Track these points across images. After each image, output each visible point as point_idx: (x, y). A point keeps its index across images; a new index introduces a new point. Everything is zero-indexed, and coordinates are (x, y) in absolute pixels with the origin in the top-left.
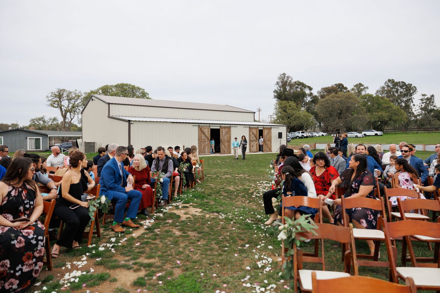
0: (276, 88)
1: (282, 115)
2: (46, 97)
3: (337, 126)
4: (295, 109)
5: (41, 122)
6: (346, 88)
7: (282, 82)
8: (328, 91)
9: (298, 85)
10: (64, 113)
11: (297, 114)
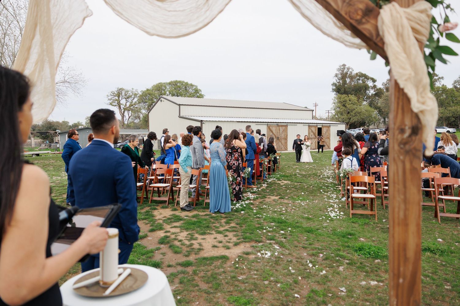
0: (335, 80)
1: (341, 110)
2: (106, 97)
4: (356, 103)
7: (341, 74)
9: (360, 76)
10: (123, 111)
11: (358, 109)
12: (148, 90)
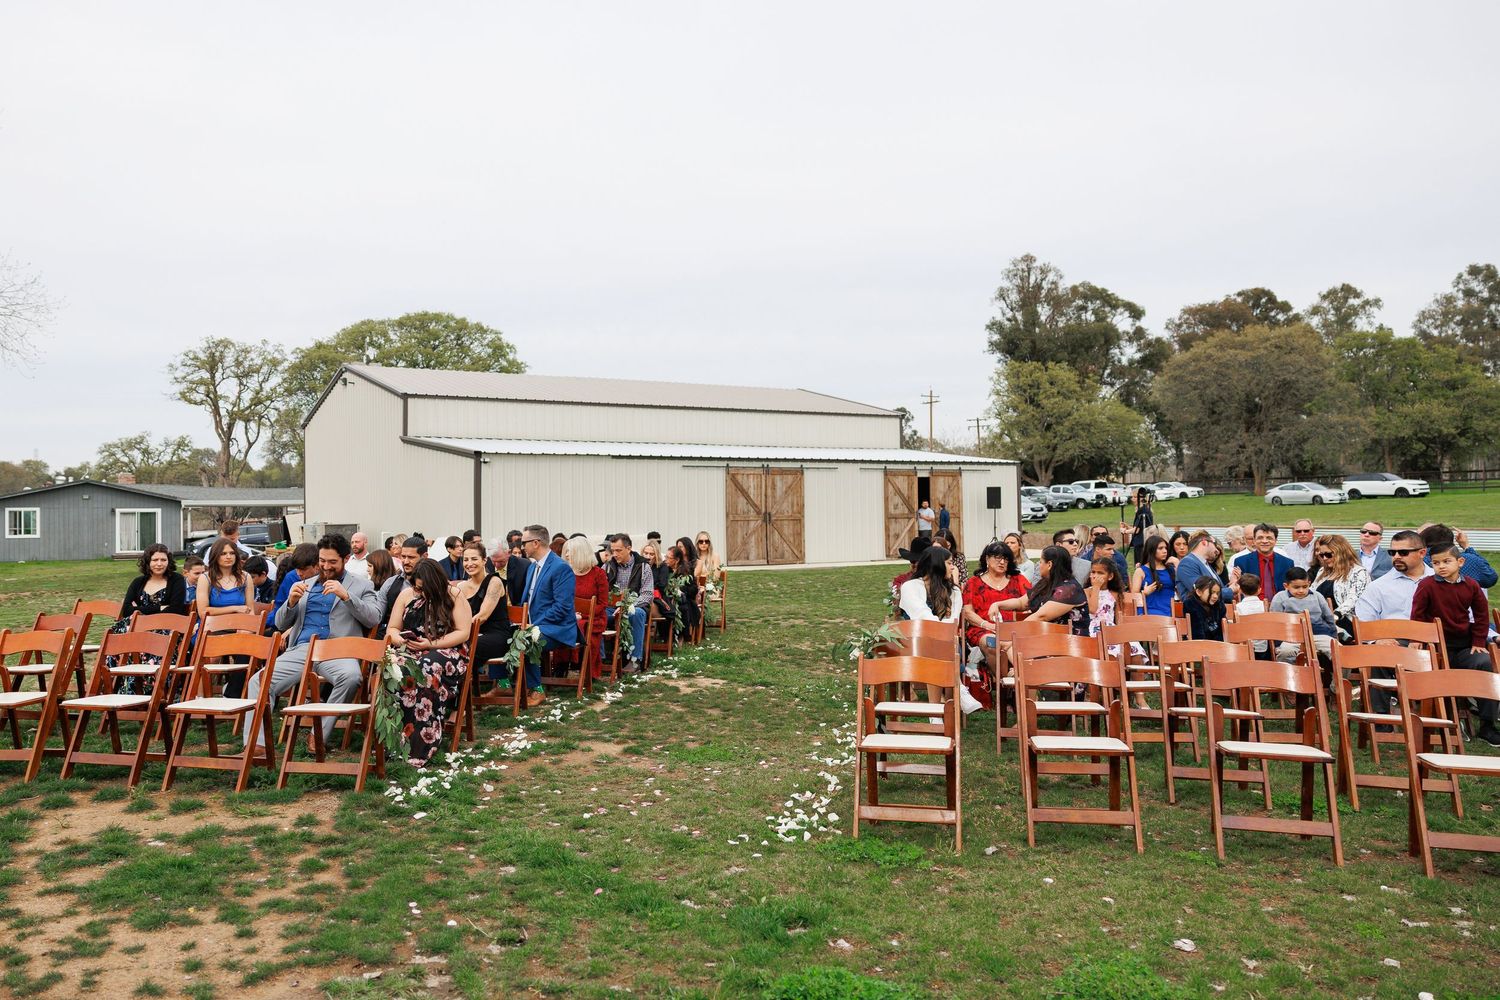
0: (997, 311)
1: (1023, 418)
2: (166, 370)
3: (1242, 457)
4: (1075, 391)
5: (137, 455)
6: (1285, 307)
7: (1021, 290)
8: (1213, 317)
9: (1086, 297)
10: (225, 421)
11: (1082, 412)
12: (319, 346)
